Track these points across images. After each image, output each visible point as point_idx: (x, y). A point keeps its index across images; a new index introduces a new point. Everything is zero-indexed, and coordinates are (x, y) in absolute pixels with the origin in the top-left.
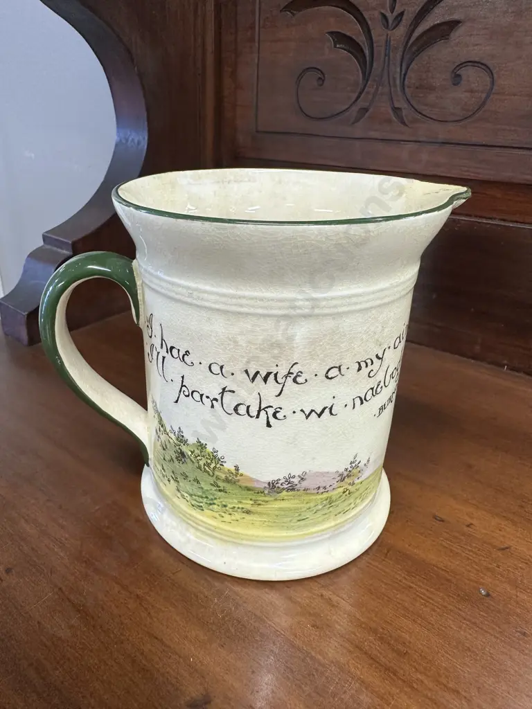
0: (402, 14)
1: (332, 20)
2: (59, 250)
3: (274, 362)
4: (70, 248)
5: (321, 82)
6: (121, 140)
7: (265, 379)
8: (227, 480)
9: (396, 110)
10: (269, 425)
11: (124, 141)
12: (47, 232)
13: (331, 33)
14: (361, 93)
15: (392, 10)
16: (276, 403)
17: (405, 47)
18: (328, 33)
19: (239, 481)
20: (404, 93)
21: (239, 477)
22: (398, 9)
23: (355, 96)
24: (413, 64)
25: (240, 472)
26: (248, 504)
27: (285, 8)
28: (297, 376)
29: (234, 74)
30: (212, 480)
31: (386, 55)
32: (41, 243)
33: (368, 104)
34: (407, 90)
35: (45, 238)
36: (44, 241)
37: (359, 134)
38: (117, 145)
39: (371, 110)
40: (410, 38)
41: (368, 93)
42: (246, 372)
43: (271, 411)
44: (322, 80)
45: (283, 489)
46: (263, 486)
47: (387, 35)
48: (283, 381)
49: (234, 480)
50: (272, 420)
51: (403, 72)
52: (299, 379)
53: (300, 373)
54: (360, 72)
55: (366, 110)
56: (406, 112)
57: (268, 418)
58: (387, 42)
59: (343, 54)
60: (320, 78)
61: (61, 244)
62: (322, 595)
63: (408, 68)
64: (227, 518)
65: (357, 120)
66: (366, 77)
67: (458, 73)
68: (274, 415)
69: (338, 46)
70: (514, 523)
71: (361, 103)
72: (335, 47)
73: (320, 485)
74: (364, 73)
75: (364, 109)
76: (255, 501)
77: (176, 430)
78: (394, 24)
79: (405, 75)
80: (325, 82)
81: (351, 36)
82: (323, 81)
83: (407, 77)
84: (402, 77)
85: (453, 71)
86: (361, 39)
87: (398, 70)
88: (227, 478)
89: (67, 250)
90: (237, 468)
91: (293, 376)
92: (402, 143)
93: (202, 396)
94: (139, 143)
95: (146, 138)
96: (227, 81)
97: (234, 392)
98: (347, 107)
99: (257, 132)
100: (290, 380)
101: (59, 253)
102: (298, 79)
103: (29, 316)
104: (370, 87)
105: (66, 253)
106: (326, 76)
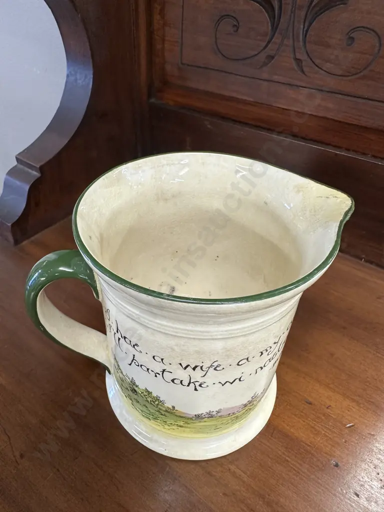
2: (30, 171)
3: (200, 361)
4: (39, 170)
5: (235, 29)
7: (194, 369)
8: (166, 411)
9: (298, 61)
10: (196, 390)
12: (17, 154)
14: (269, 42)
16: (201, 380)
17: (309, 7)
19: (174, 413)
20: (305, 47)
21: (174, 411)
23: (264, 44)
24: (314, 23)
25: (176, 409)
26: (182, 423)
28: (217, 367)
29: (162, 13)
30: (157, 409)
31: (292, 12)
32: (15, 163)
33: (274, 52)
34: (308, 44)
35: (17, 159)
36: (17, 162)
37: (265, 76)
39: (276, 58)
41: (275, 43)
42: (180, 364)
43: (197, 384)
44: (237, 27)
45: (206, 417)
46: (191, 416)
48: (207, 370)
49: (171, 412)
50: (198, 388)
51: (306, 29)
52: (218, 369)
53: (219, 366)
54: (270, 24)
55: (273, 57)
56: (306, 63)
57: (195, 387)
58: (294, 1)
60: (236, 26)
61: (31, 167)
62: (230, 470)
63: (310, 24)
64: (166, 427)
65: (265, 64)
66: (275, 28)
67: (351, 36)
68: (200, 385)
70: (358, 404)
71: (269, 51)
73: (229, 413)
74: (273, 26)
75: (270, 56)
76: (186, 422)
77: (131, 378)
79: (307, 31)
80: (240, 30)
83: (308, 33)
84: (305, 32)
85: (348, 34)
87: (302, 27)
88: (166, 410)
89: (36, 171)
90: (174, 407)
91: (214, 367)
92: (302, 88)
93: (148, 369)
96: (157, 17)
97: (171, 373)
98: (256, 53)
99: (182, 64)
100: (212, 369)
101: (30, 174)
102: (216, 23)
103: (13, 225)
104: (277, 39)
105: (36, 174)
106: (240, 24)
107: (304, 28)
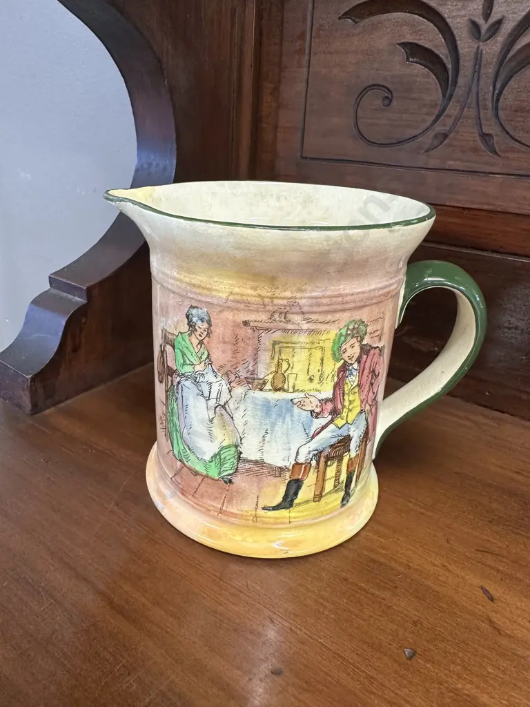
0: (499, 23)
1: (405, 29)
2: (70, 296)
4: (85, 294)
5: (387, 102)
6: (142, 166)
9: (485, 137)
11: (146, 166)
12: (52, 274)
13: (403, 45)
14: (439, 116)
15: (487, 16)
17: (502, 62)
18: (399, 44)
20: (497, 115)
22: (494, 17)
23: (432, 118)
24: (511, 82)
27: (346, 14)
29: (276, 91)
31: (475, 72)
32: (48, 287)
33: (448, 129)
34: (501, 113)
35: (52, 281)
36: (51, 284)
37: (433, 163)
38: (137, 171)
39: (451, 136)
40: (508, 51)
41: (449, 116)
44: (388, 100)
47: (478, 47)
51: (497, 92)
54: (439, 90)
55: (445, 136)
56: (499, 140)
58: (478, 56)
59: (418, 70)
60: (387, 97)
61: (71, 289)
63: (503, 87)
65: (432, 148)
66: (448, 97)
69: (411, 60)
71: (439, 128)
72: (408, 60)
74: (444, 92)
75: (442, 134)
78: (488, 35)
79: (499, 95)
80: (394, 103)
81: (430, 47)
82: (391, 101)
83: (502, 97)
84: (495, 97)
86: (443, 52)
87: (491, 88)
92: (492, 176)
94: (165, 169)
95: (175, 162)
96: (267, 98)
98: (420, 131)
99: (303, 158)
101: (70, 300)
102: (358, 97)
103: (33, 379)
104: (453, 109)
105: (79, 300)
106: (394, 94)
107: (494, 91)
